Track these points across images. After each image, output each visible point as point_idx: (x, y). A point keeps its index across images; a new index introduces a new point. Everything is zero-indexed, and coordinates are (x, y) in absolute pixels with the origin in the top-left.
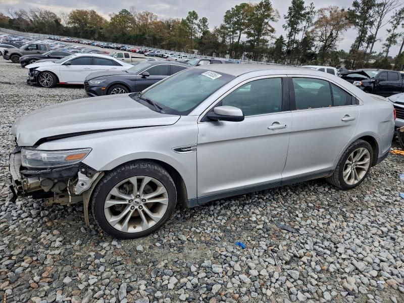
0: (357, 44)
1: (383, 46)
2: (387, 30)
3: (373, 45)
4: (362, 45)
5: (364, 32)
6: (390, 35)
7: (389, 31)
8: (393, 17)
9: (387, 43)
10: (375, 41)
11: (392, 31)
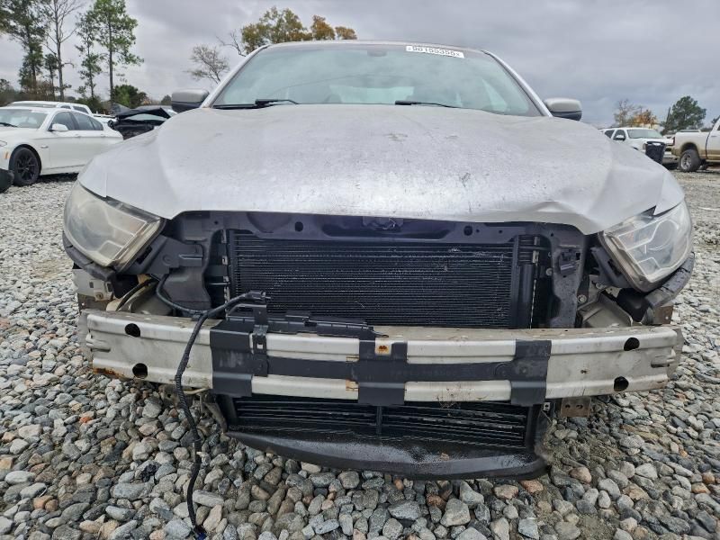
0: (29, 69)
1: (79, 75)
2: (77, 47)
3: (60, 72)
4: (39, 72)
5: (34, 47)
6: (84, 57)
7: (81, 49)
8: (78, 25)
9: (86, 69)
10: (61, 66)
11: (86, 50)
